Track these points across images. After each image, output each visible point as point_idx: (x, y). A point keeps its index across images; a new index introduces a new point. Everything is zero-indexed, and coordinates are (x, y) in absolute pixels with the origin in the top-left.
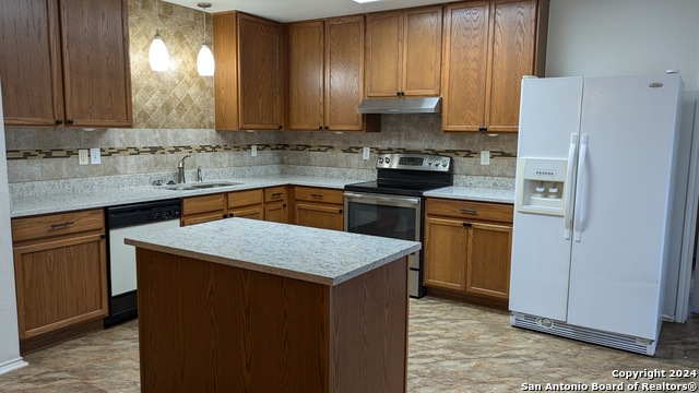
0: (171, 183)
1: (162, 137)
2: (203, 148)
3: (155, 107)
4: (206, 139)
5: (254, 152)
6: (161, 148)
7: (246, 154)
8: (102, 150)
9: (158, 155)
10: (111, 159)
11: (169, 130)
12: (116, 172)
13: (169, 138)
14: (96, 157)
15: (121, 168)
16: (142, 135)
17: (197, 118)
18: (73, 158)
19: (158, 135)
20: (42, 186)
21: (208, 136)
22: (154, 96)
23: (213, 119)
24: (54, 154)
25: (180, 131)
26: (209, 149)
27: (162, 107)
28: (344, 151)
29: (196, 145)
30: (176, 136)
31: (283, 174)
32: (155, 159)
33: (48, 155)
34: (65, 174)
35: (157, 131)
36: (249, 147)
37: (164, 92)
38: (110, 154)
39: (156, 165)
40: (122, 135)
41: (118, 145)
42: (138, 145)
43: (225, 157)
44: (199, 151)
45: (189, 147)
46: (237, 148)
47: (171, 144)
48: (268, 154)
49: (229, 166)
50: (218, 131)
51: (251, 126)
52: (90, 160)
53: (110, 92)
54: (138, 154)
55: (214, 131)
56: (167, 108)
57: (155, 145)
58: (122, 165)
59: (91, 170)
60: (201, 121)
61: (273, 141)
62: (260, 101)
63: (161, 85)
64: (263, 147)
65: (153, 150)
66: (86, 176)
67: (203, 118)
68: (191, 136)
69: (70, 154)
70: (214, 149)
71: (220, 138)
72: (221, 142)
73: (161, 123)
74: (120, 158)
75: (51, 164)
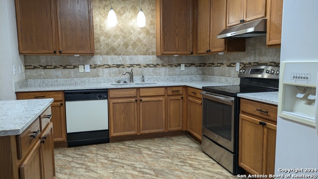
0: (125, 82)
1: (123, 59)
2: (148, 65)
3: (119, 45)
4: (150, 61)
5: (183, 67)
6: (123, 65)
7: (177, 69)
8: (90, 66)
9: (121, 68)
10: (95, 70)
11: (127, 56)
12: (98, 76)
13: (128, 60)
14: (88, 69)
15: (100, 74)
16: (112, 59)
17: (144, 50)
18: (76, 69)
19: (121, 59)
20: (61, 81)
21: (152, 59)
22: (119, 40)
23: (154, 50)
24: (67, 67)
25: (134, 57)
26: (152, 66)
27: (123, 45)
28: (228, 66)
29: (143, 63)
30: (131, 59)
31: (203, 80)
32: (119, 70)
33: (65, 68)
34: (73, 76)
35: (120, 56)
36: (179, 65)
37: (124, 37)
38: (95, 67)
39: (120, 73)
40: (101, 59)
41: (99, 63)
42: (110, 63)
43: (162, 70)
44: (145, 67)
45: (139, 65)
46: (171, 65)
47: (128, 63)
48: (193, 69)
49: (165, 75)
50: (158, 56)
51: (175, 53)
52: (84, 70)
53: (82, 38)
54: (110, 67)
55: (155, 56)
56: (126, 45)
57: (119, 63)
58: (101, 72)
59: (85, 75)
60: (147, 51)
61: (197, 61)
62: (177, 38)
63: (123, 34)
64: (189, 65)
65: (118, 66)
66: (83, 77)
67: (148, 49)
68: (141, 59)
69: (75, 67)
70: (155, 66)
71: (159, 60)
72: (160, 62)
73: (123, 53)
74: (100, 69)
75: (66, 71)
